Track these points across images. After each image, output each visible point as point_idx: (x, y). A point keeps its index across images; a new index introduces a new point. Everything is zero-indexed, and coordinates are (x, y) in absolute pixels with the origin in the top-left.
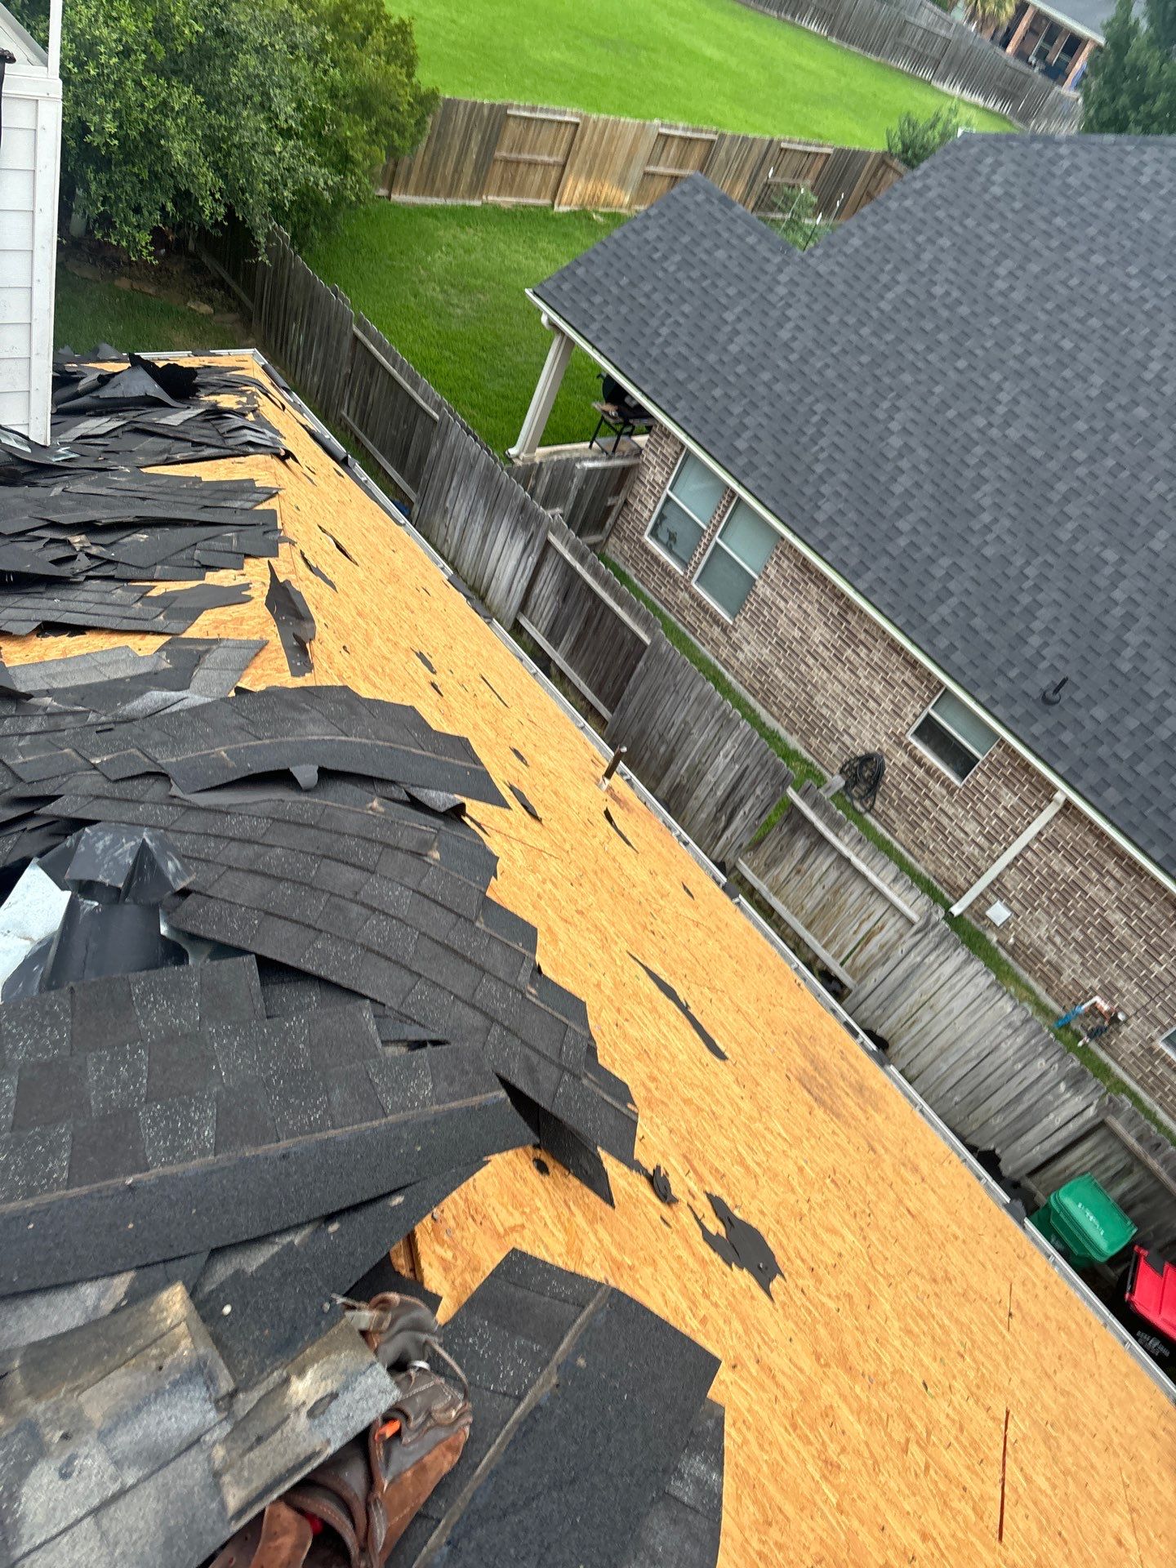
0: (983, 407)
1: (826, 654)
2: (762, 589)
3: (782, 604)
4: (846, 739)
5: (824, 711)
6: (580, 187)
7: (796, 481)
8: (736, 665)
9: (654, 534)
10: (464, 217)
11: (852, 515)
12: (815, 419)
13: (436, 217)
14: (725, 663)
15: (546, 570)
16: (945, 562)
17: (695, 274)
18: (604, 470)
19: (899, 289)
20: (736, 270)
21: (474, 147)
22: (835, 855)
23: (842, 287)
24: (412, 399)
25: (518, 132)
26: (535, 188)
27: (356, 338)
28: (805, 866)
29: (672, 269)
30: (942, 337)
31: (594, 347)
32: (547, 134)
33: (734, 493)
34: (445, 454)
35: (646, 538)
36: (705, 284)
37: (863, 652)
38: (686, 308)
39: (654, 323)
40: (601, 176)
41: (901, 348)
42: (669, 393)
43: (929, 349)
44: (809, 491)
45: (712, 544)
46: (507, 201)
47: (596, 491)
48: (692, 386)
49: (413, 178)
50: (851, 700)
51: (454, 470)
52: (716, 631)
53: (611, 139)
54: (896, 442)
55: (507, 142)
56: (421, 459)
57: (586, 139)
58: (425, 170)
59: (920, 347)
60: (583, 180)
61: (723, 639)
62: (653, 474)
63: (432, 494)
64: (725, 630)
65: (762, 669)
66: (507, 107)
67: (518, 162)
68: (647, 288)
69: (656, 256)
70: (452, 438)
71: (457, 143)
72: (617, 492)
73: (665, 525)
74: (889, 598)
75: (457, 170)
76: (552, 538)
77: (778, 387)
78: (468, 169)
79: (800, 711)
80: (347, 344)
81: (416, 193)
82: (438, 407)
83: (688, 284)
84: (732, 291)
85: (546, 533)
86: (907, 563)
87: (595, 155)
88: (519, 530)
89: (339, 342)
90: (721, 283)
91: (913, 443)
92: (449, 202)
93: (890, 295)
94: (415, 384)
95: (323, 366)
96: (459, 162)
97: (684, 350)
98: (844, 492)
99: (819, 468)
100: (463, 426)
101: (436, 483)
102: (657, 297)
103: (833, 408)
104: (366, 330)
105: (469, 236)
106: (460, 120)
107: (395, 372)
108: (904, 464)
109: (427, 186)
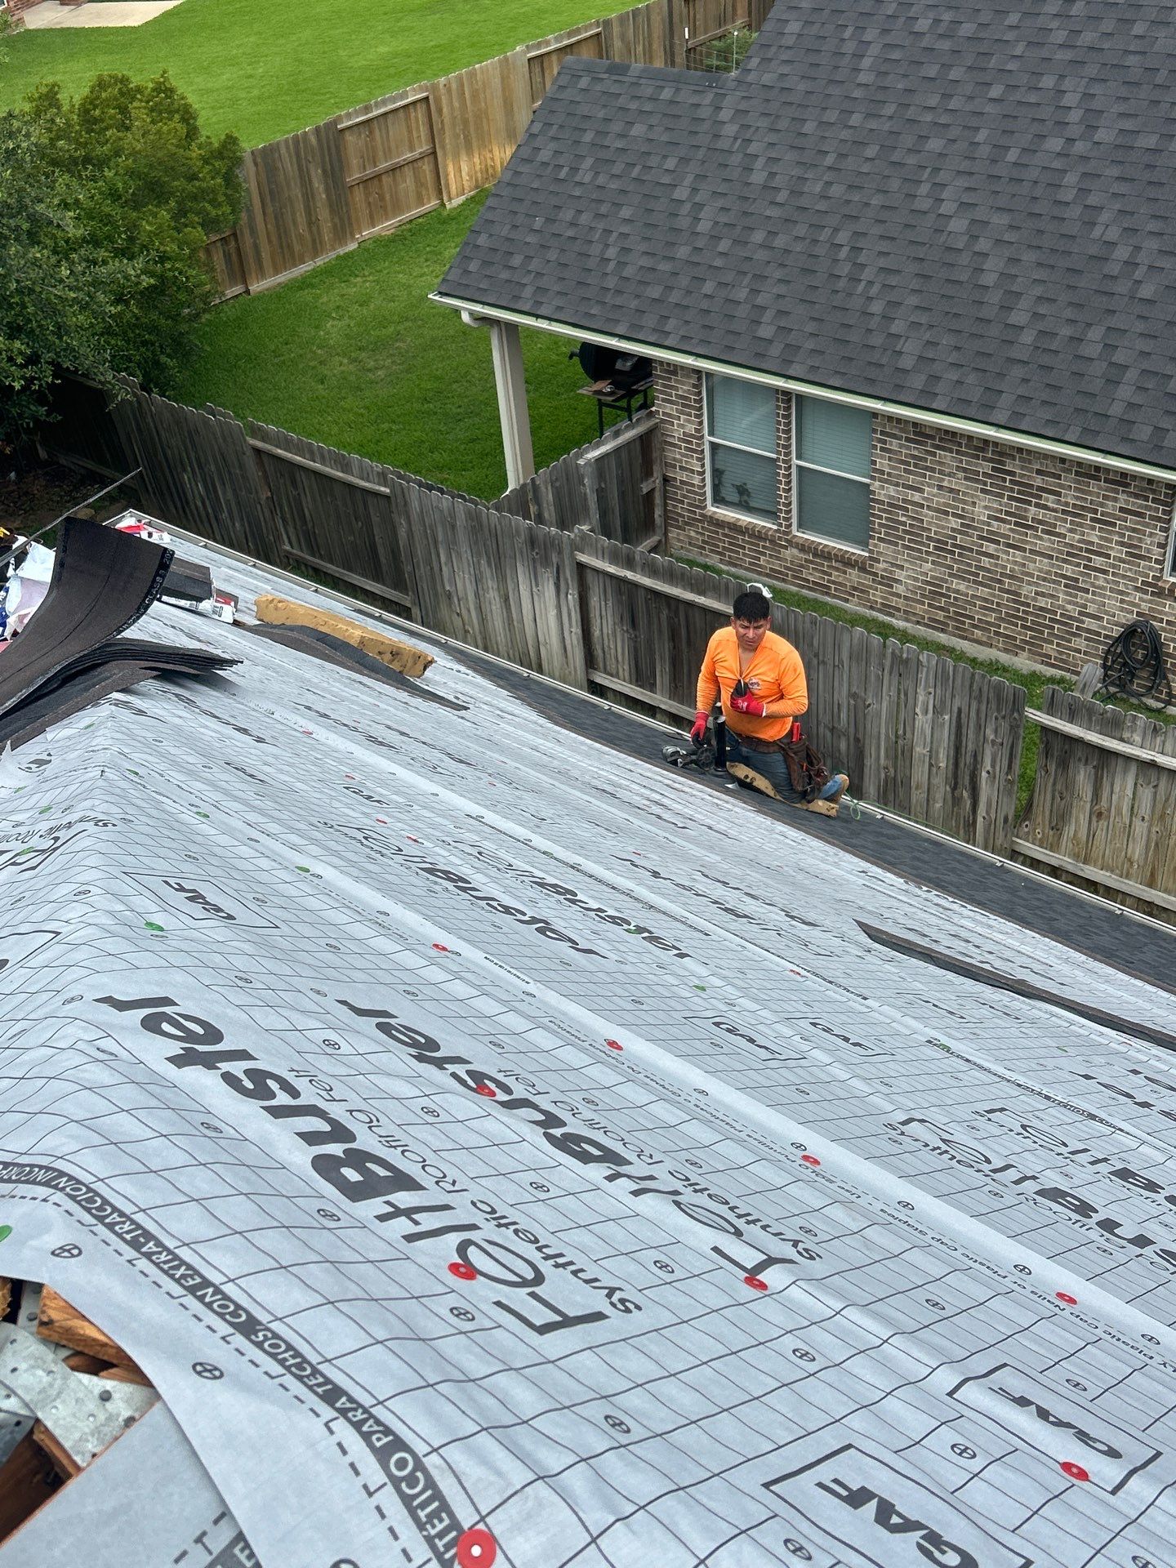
0: (1049, 124)
1: (1004, 529)
2: (884, 492)
3: (917, 497)
4: (1089, 623)
5: (1043, 602)
6: (465, 168)
7: (854, 337)
8: (900, 603)
9: (718, 499)
10: (344, 268)
11: (947, 340)
12: (843, 253)
13: (312, 286)
14: (886, 609)
15: (594, 601)
16: (1096, 333)
17: (617, 169)
18: (617, 451)
19: (874, 50)
20: (665, 138)
21: (318, 185)
22: (1133, 768)
23: (802, 86)
24: (351, 487)
25: (361, 143)
26: (412, 195)
27: (258, 452)
28: (1104, 803)
29: (587, 179)
30: (954, 74)
31: (537, 316)
32: (397, 129)
33: (787, 394)
34: (417, 528)
35: (711, 509)
36: (635, 172)
37: (1050, 500)
38: (625, 213)
39: (595, 250)
40: (484, 142)
41: (911, 113)
42: (650, 321)
43: (947, 96)
44: (877, 340)
45: (794, 470)
46: (385, 227)
47: (621, 482)
48: (675, 297)
49: (265, 255)
50: (1068, 570)
51: (436, 542)
52: (854, 575)
53: (475, 96)
54: (958, 225)
55: (355, 162)
56: (395, 553)
57: (445, 110)
58: (274, 239)
59: (933, 101)
60: (464, 157)
61: (867, 580)
62: (681, 427)
63: (424, 585)
64: (862, 566)
65: (935, 591)
66: (335, 122)
67: (378, 176)
68: (567, 215)
69: (563, 174)
70: (415, 504)
71: (297, 192)
72: (648, 473)
73: (727, 479)
74: (1046, 414)
75: (312, 222)
76: (583, 558)
77: (780, 242)
78: (323, 214)
79: (1011, 619)
80: (250, 461)
81: (277, 272)
82: (383, 478)
83: (614, 185)
84: (671, 164)
85: (573, 557)
86: (1046, 360)
87: (465, 122)
88: (541, 570)
89: (241, 466)
90: (654, 161)
91: (980, 214)
92: (320, 262)
93: (866, 63)
94: (346, 467)
95: (238, 503)
96: (309, 211)
97: (645, 262)
98: (924, 319)
99: (876, 307)
100: (420, 484)
101: (423, 570)
102: (584, 219)
103: (860, 227)
104: (265, 437)
105: (360, 285)
106: (288, 165)
107: (317, 466)
108: (983, 245)
109: (287, 256)
